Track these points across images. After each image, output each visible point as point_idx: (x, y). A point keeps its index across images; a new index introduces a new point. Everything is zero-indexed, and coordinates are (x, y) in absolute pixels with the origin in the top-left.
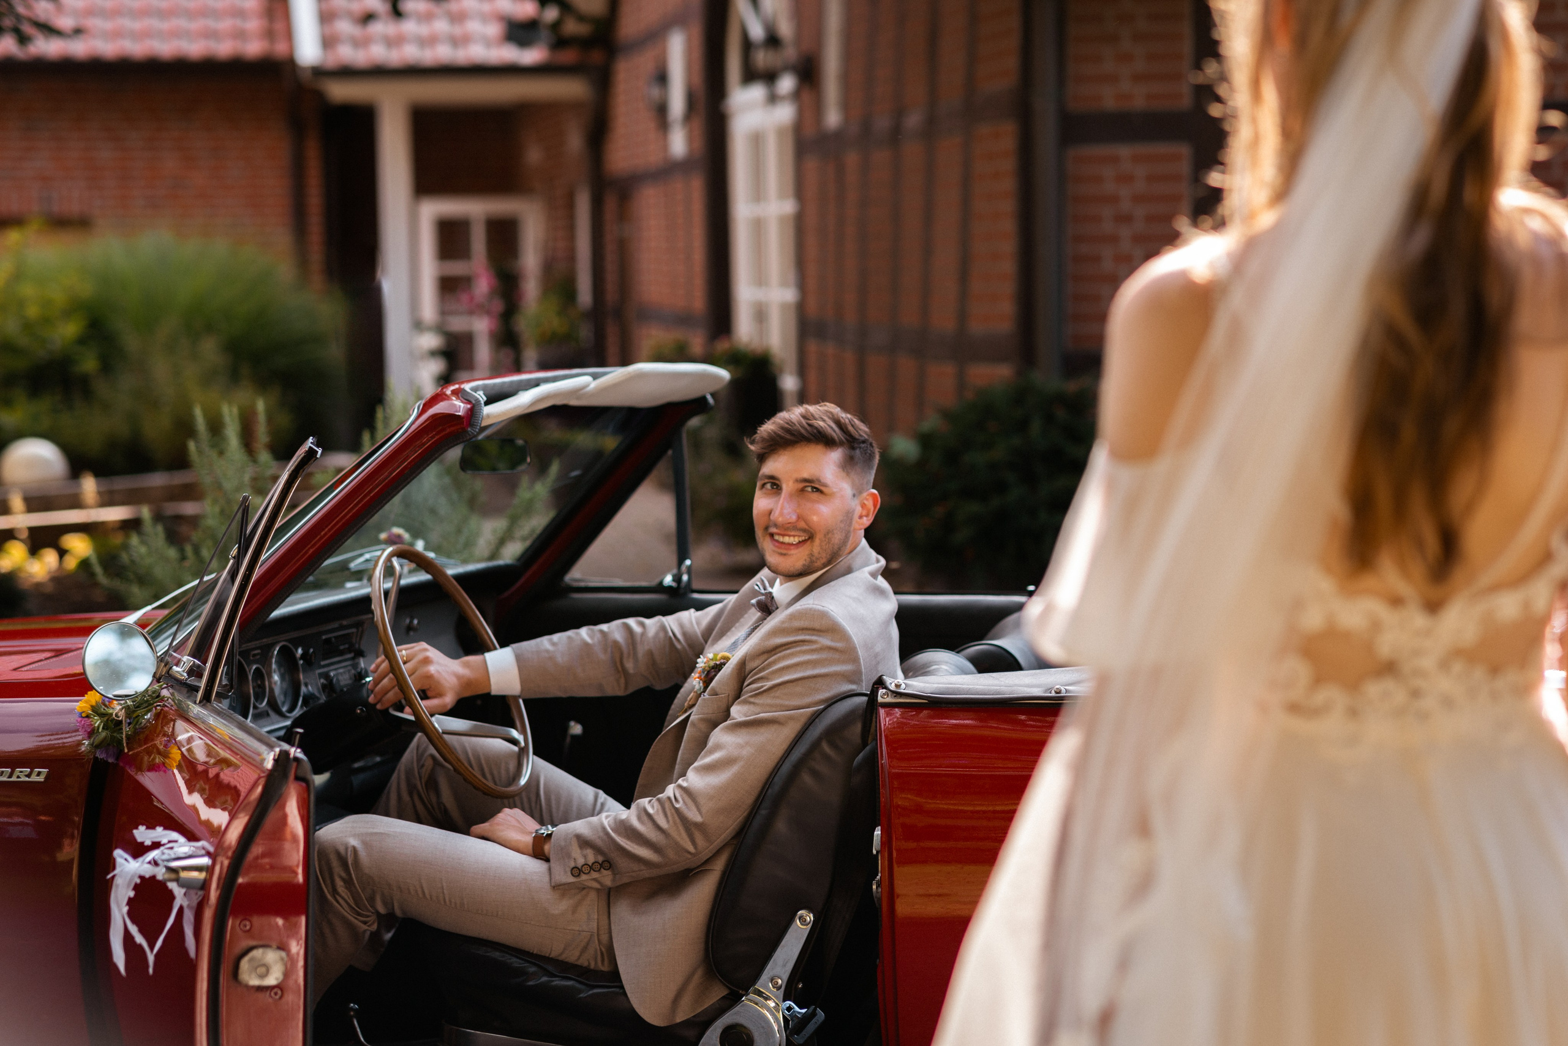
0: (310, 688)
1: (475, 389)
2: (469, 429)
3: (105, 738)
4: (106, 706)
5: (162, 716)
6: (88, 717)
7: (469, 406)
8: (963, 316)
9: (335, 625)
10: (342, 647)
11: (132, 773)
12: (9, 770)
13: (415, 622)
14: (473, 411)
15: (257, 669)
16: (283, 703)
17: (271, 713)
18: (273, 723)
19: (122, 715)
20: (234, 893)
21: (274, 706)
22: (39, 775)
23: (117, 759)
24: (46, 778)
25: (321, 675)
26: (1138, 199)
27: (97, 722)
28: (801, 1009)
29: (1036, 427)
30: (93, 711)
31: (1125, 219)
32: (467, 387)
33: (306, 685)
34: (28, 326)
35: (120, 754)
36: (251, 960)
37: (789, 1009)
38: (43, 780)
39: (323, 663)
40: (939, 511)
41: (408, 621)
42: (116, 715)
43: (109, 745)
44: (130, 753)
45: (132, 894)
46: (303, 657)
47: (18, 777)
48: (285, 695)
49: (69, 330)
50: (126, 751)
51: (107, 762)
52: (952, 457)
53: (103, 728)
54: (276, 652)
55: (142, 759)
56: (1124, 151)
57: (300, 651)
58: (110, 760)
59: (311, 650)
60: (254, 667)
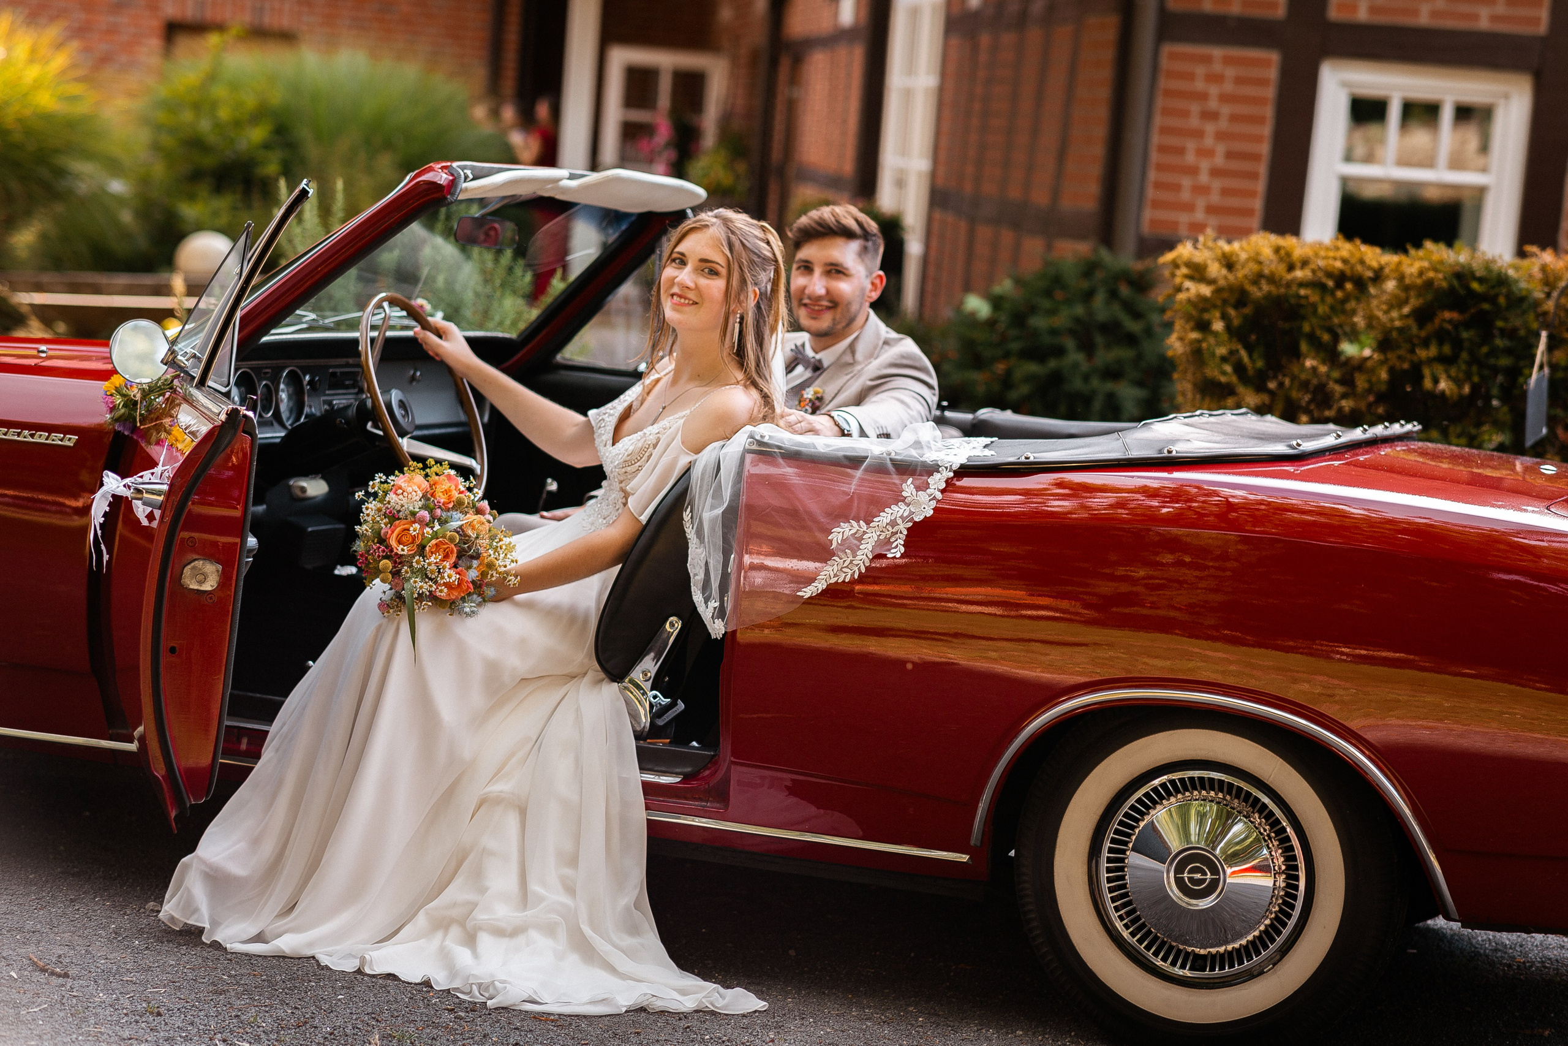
0: (313, 410)
1: (463, 168)
2: (449, 197)
3: (124, 414)
4: (127, 388)
5: (170, 401)
6: (111, 395)
7: (451, 178)
8: (1056, 194)
9: (343, 361)
10: (347, 383)
11: (143, 445)
12: (47, 434)
13: (418, 374)
14: (453, 183)
15: (266, 385)
16: (288, 419)
17: (275, 424)
18: (275, 432)
19: (138, 397)
20: (183, 517)
21: (277, 415)
22: (70, 440)
23: (132, 433)
24: (75, 444)
25: (325, 402)
26: (1224, 98)
27: (118, 400)
28: (665, 698)
29: (1099, 300)
30: (116, 391)
31: (1210, 116)
32: (455, 164)
33: (310, 407)
34: (218, 126)
35: (134, 429)
36: (194, 568)
37: (655, 697)
38: (72, 445)
39: (327, 392)
40: (1000, 367)
41: (412, 372)
42: (134, 396)
43: (126, 420)
44: (142, 427)
45: (107, 509)
46: (310, 383)
47: (53, 440)
48: (291, 411)
49: (257, 134)
50: (138, 425)
51: (123, 433)
52: (1019, 319)
53: (123, 406)
54: (285, 374)
55: (152, 435)
56: (1217, 52)
57: (307, 378)
58: (126, 433)
59: (317, 378)
60: (264, 383)
